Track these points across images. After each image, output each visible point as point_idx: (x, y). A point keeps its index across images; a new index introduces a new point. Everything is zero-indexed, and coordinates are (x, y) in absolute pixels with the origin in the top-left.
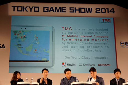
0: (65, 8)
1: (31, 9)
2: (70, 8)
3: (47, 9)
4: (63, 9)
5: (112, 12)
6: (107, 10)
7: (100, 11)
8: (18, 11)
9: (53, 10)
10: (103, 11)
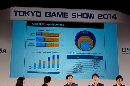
0: (67, 13)
1: (33, 14)
2: (72, 13)
3: (49, 14)
4: (65, 14)
5: (114, 18)
6: (109, 16)
7: (102, 17)
8: (20, 15)
9: (55, 16)
10: (106, 17)
